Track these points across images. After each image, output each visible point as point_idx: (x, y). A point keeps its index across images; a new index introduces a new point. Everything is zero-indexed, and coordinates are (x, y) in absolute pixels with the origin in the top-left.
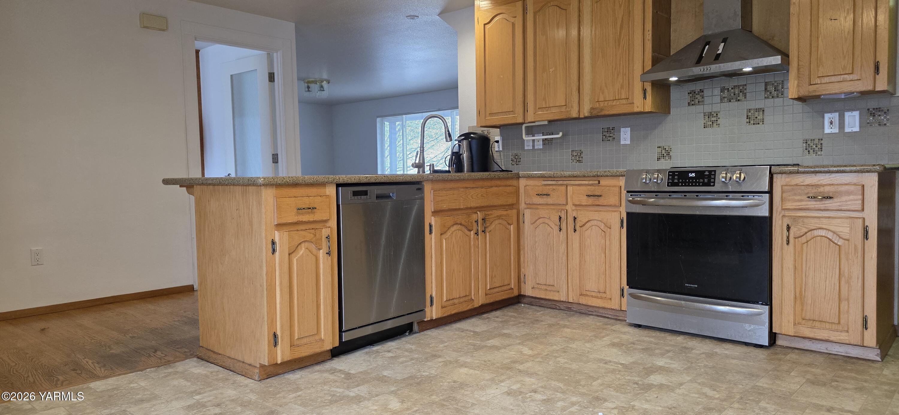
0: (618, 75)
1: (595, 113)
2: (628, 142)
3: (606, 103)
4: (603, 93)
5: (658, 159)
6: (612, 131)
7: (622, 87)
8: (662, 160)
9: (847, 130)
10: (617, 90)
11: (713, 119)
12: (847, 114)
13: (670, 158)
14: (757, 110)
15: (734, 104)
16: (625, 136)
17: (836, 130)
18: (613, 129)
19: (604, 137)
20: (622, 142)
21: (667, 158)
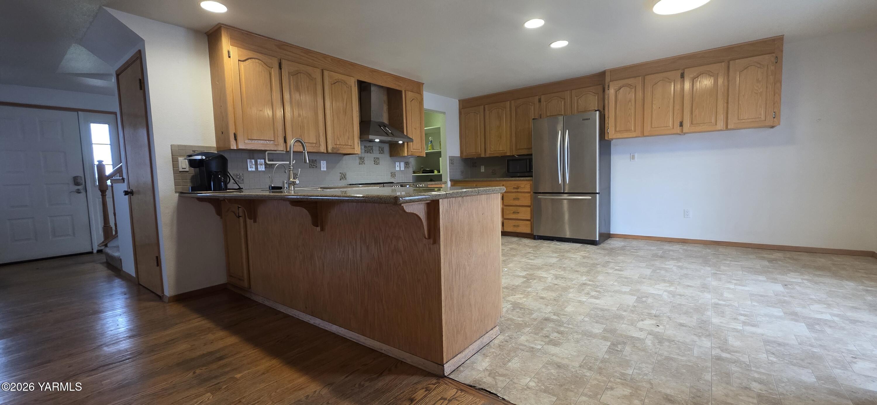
0: (346, 131)
1: (335, 151)
2: (325, 169)
3: (340, 146)
4: (339, 140)
5: (340, 180)
6: (315, 162)
7: (349, 138)
8: (342, 181)
9: (401, 169)
10: (346, 140)
11: (362, 160)
12: (401, 163)
13: (346, 179)
14: (377, 158)
15: (369, 154)
16: (323, 166)
17: (399, 169)
18: (316, 161)
19: (311, 165)
20: (322, 169)
21: (344, 179)
